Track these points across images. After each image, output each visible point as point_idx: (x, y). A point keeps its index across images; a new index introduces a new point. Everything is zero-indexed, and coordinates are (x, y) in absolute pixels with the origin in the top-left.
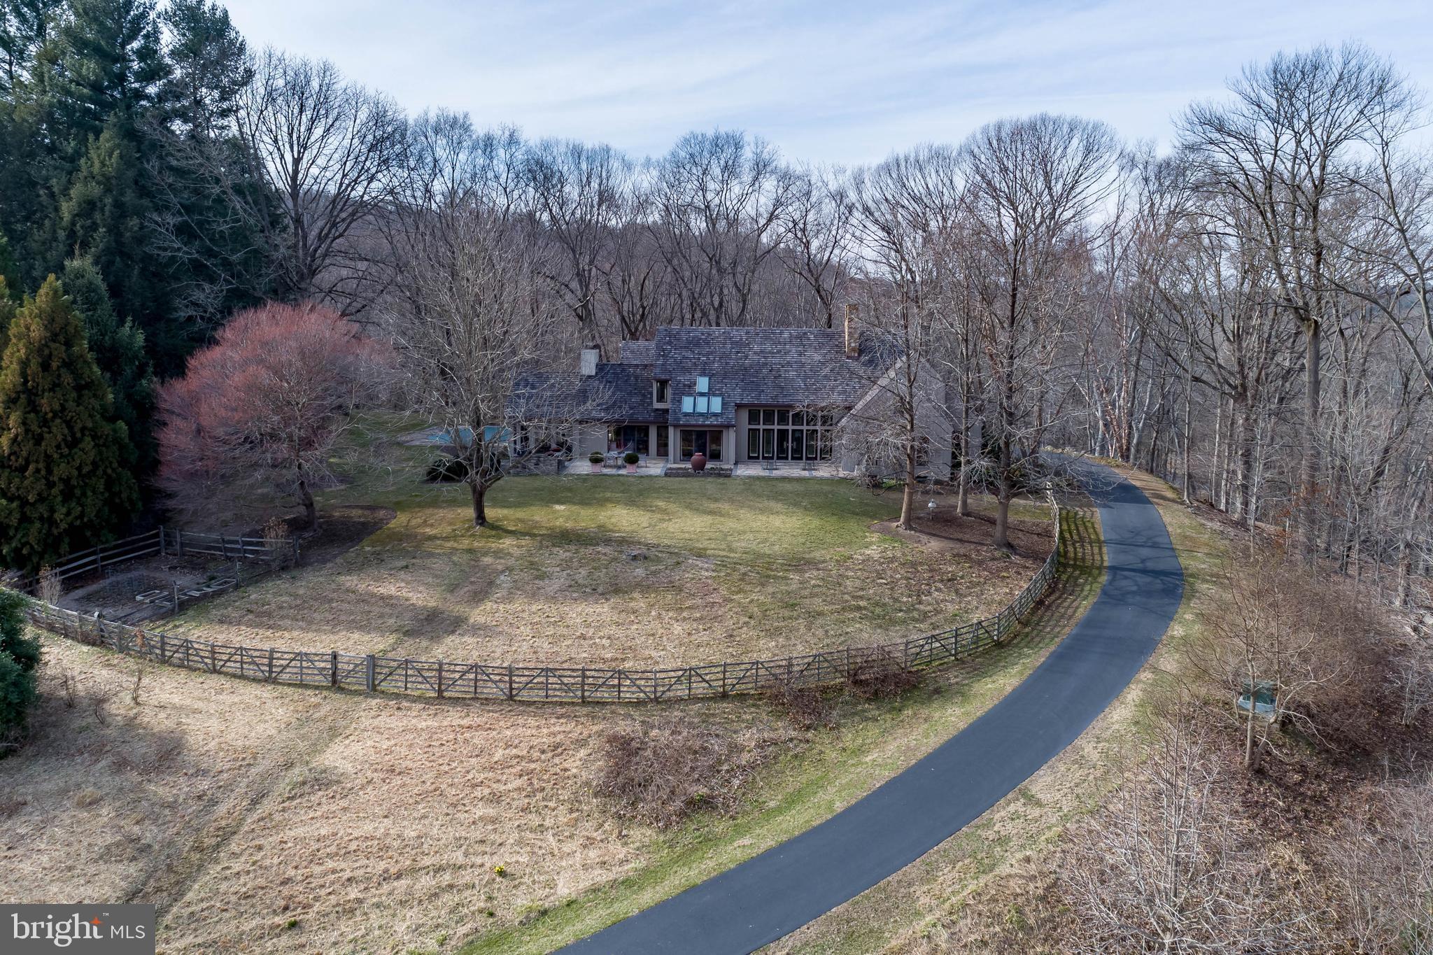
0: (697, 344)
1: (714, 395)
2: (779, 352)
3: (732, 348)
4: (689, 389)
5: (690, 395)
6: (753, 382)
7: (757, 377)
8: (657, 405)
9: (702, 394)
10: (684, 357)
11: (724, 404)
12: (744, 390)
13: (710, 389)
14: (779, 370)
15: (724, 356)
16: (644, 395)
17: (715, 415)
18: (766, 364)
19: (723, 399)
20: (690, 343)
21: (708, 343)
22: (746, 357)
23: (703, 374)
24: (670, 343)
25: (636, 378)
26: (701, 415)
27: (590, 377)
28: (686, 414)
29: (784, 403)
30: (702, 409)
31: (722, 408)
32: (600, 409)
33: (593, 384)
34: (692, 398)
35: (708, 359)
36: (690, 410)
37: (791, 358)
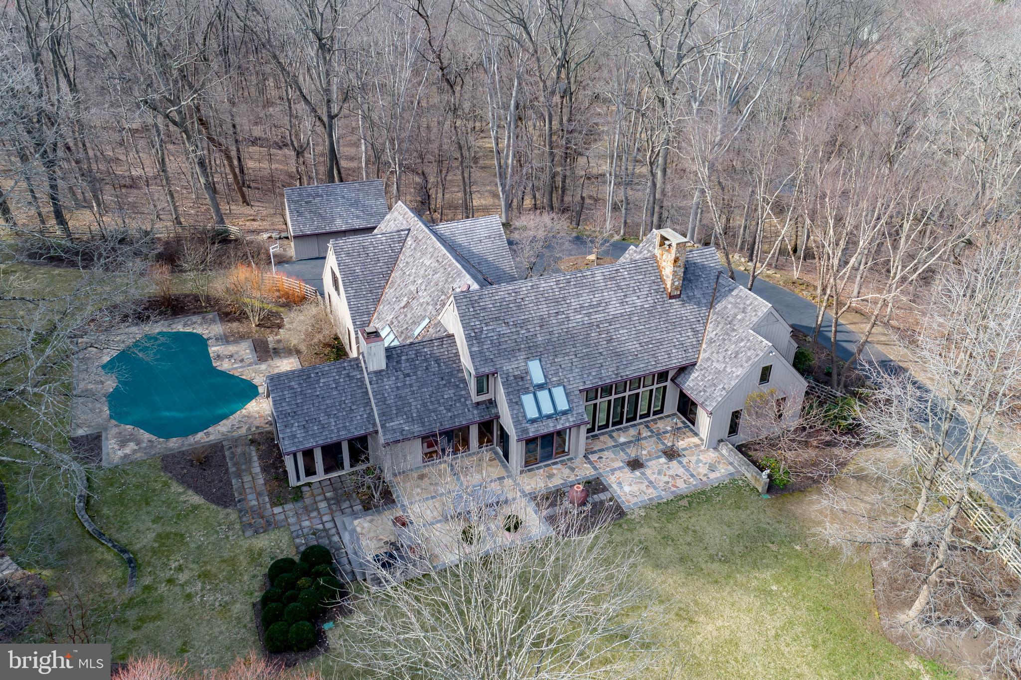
0: (509, 312)
1: (554, 384)
3: (549, 308)
4: (522, 382)
5: (527, 391)
7: (588, 346)
8: (477, 398)
9: (541, 387)
10: (501, 335)
11: (569, 395)
12: (582, 368)
13: (545, 377)
14: (608, 331)
15: (543, 324)
16: (456, 385)
17: (564, 413)
18: (592, 324)
19: (564, 387)
20: (499, 311)
21: (519, 307)
22: (568, 319)
23: (531, 356)
26: (549, 417)
27: (378, 373)
28: (534, 421)
29: (629, 372)
30: (548, 409)
31: (568, 401)
32: (410, 420)
33: (388, 383)
34: (531, 396)
35: (528, 331)
36: (535, 415)
37: (614, 309)
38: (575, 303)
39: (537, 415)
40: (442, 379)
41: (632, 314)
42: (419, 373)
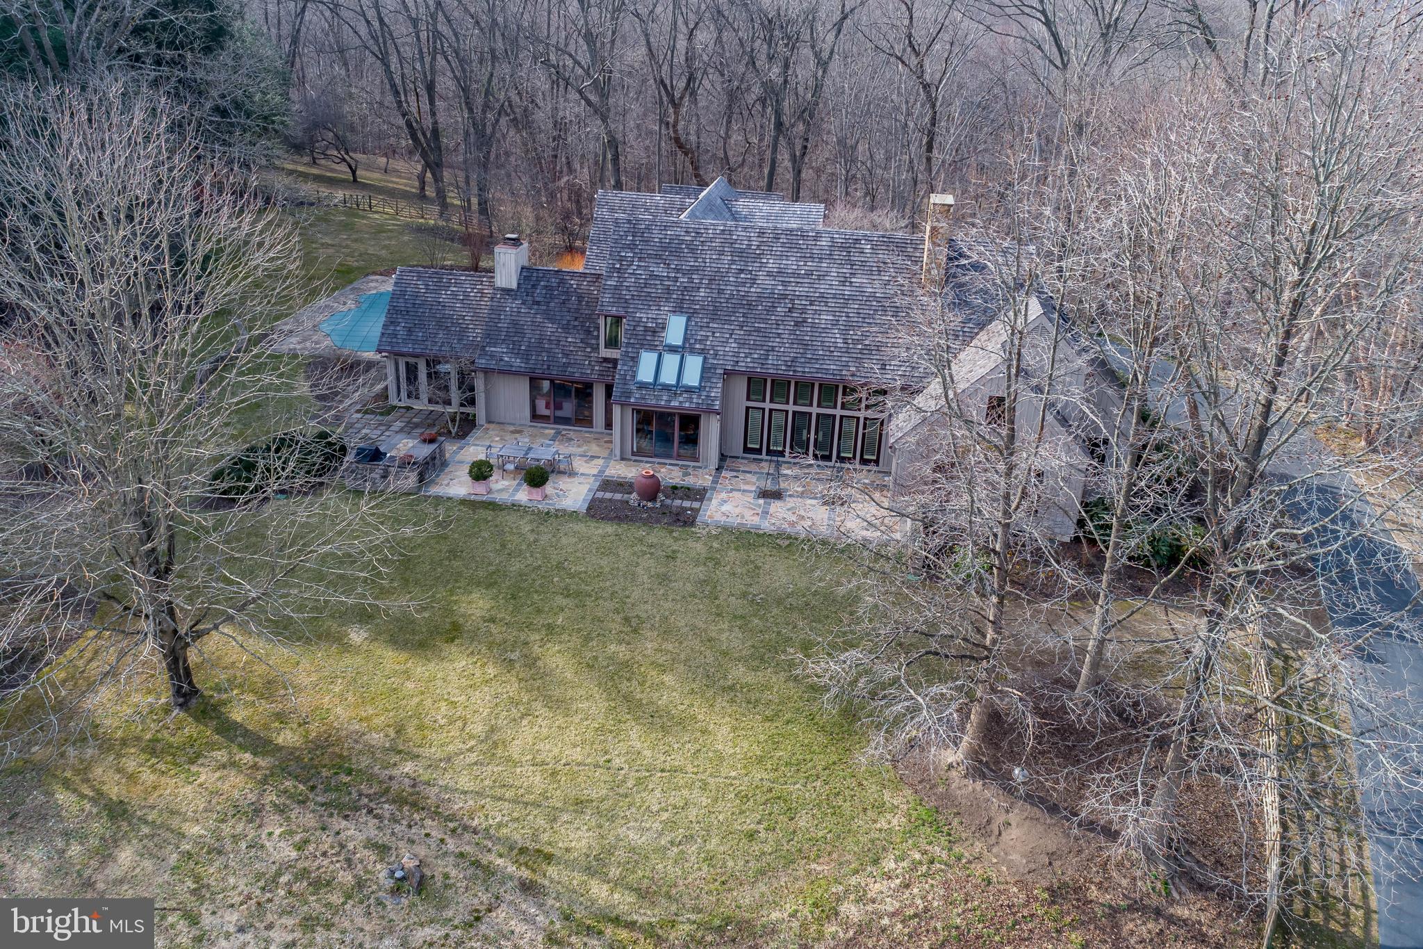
0: (677, 253)
1: (693, 351)
2: (809, 274)
3: (733, 262)
4: (651, 337)
5: (652, 348)
6: (758, 330)
7: (765, 321)
8: (605, 353)
9: (673, 349)
10: (652, 276)
11: (706, 371)
12: (742, 345)
13: (686, 339)
14: (804, 311)
15: (715, 279)
16: (588, 332)
17: (689, 390)
18: (784, 296)
19: (705, 358)
20: (664, 249)
21: (692, 251)
22: (753, 281)
23: (678, 310)
24: (633, 246)
25: (580, 298)
26: (666, 387)
27: (507, 291)
28: (643, 386)
29: (807, 370)
30: (668, 377)
31: (702, 378)
32: (515, 352)
33: (512, 305)
34: (655, 356)
35: (691, 280)
36: (649, 378)
37: (827, 286)
38: (772, 265)
39: (651, 380)
40: (576, 319)
41: (851, 298)
42: (552, 304)
